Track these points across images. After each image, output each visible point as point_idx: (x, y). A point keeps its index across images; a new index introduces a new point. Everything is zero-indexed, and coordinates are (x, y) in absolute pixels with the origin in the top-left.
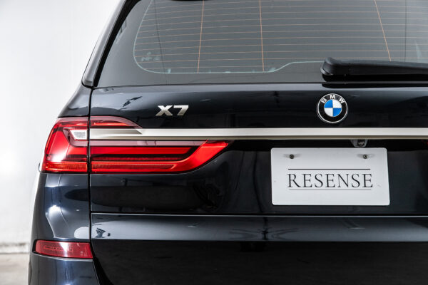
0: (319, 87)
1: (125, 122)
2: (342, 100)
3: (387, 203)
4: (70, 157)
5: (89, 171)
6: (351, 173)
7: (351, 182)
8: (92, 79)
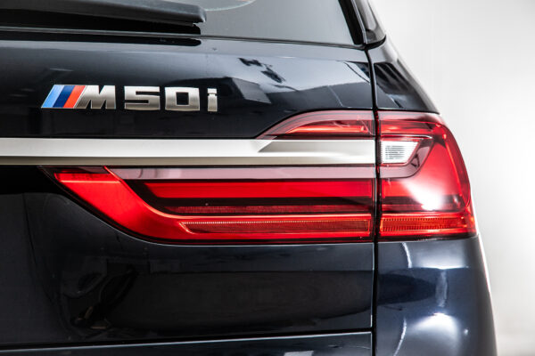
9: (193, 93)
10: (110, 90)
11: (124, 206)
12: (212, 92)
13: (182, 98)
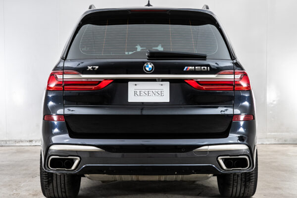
0: (146, 60)
1: (76, 72)
2: (152, 65)
3: (169, 101)
4: (57, 85)
5: (63, 90)
6: (157, 90)
7: (156, 94)
8: (64, 56)
9: (206, 68)
10: (193, 68)
11: (196, 85)
12: (208, 68)
13: (204, 69)
